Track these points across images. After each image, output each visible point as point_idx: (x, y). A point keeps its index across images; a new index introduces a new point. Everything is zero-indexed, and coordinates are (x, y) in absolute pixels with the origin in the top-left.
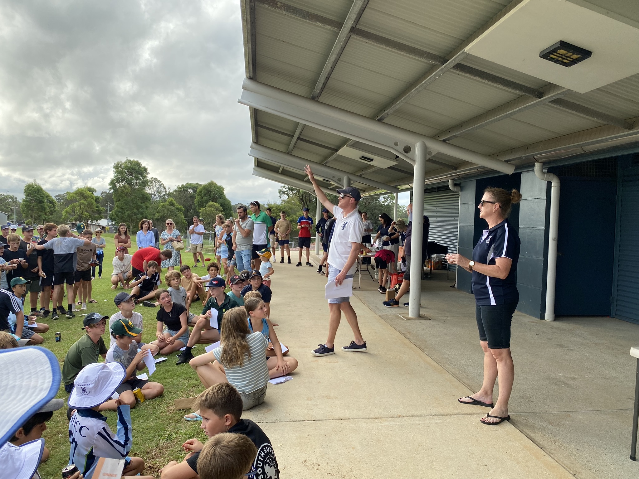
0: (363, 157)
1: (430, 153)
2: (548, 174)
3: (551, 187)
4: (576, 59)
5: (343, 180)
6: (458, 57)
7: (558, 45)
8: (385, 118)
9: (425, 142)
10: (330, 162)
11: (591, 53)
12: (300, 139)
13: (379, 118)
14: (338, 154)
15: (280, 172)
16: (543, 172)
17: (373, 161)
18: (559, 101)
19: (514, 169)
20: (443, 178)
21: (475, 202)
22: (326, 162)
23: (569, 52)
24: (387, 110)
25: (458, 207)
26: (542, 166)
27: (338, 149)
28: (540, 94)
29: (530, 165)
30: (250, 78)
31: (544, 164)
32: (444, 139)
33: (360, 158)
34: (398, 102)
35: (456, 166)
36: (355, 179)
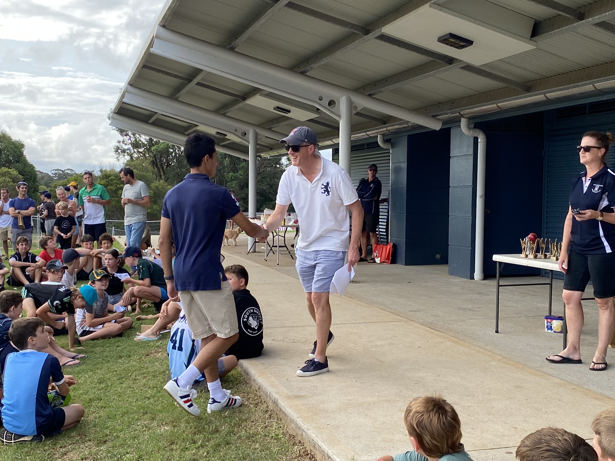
0: (278, 108)
1: (356, 107)
2: (474, 129)
3: (478, 143)
4: (463, 45)
5: (249, 134)
6: (376, 33)
7: (448, 36)
8: (309, 71)
9: (350, 96)
10: (233, 112)
11: (473, 42)
12: (198, 84)
13: (302, 70)
14: (246, 102)
15: (150, 121)
16: (469, 128)
17: (290, 112)
18: (469, 68)
19: (442, 125)
20: (371, 133)
21: (407, 161)
22: (226, 111)
23: (457, 41)
24: (312, 64)
25: (390, 166)
26: (468, 122)
27: (246, 97)
28: (450, 61)
29: (457, 121)
30: (164, 26)
31: (469, 120)
32: (369, 93)
33: (274, 109)
34: (323, 59)
35: (385, 120)
36: (263, 133)
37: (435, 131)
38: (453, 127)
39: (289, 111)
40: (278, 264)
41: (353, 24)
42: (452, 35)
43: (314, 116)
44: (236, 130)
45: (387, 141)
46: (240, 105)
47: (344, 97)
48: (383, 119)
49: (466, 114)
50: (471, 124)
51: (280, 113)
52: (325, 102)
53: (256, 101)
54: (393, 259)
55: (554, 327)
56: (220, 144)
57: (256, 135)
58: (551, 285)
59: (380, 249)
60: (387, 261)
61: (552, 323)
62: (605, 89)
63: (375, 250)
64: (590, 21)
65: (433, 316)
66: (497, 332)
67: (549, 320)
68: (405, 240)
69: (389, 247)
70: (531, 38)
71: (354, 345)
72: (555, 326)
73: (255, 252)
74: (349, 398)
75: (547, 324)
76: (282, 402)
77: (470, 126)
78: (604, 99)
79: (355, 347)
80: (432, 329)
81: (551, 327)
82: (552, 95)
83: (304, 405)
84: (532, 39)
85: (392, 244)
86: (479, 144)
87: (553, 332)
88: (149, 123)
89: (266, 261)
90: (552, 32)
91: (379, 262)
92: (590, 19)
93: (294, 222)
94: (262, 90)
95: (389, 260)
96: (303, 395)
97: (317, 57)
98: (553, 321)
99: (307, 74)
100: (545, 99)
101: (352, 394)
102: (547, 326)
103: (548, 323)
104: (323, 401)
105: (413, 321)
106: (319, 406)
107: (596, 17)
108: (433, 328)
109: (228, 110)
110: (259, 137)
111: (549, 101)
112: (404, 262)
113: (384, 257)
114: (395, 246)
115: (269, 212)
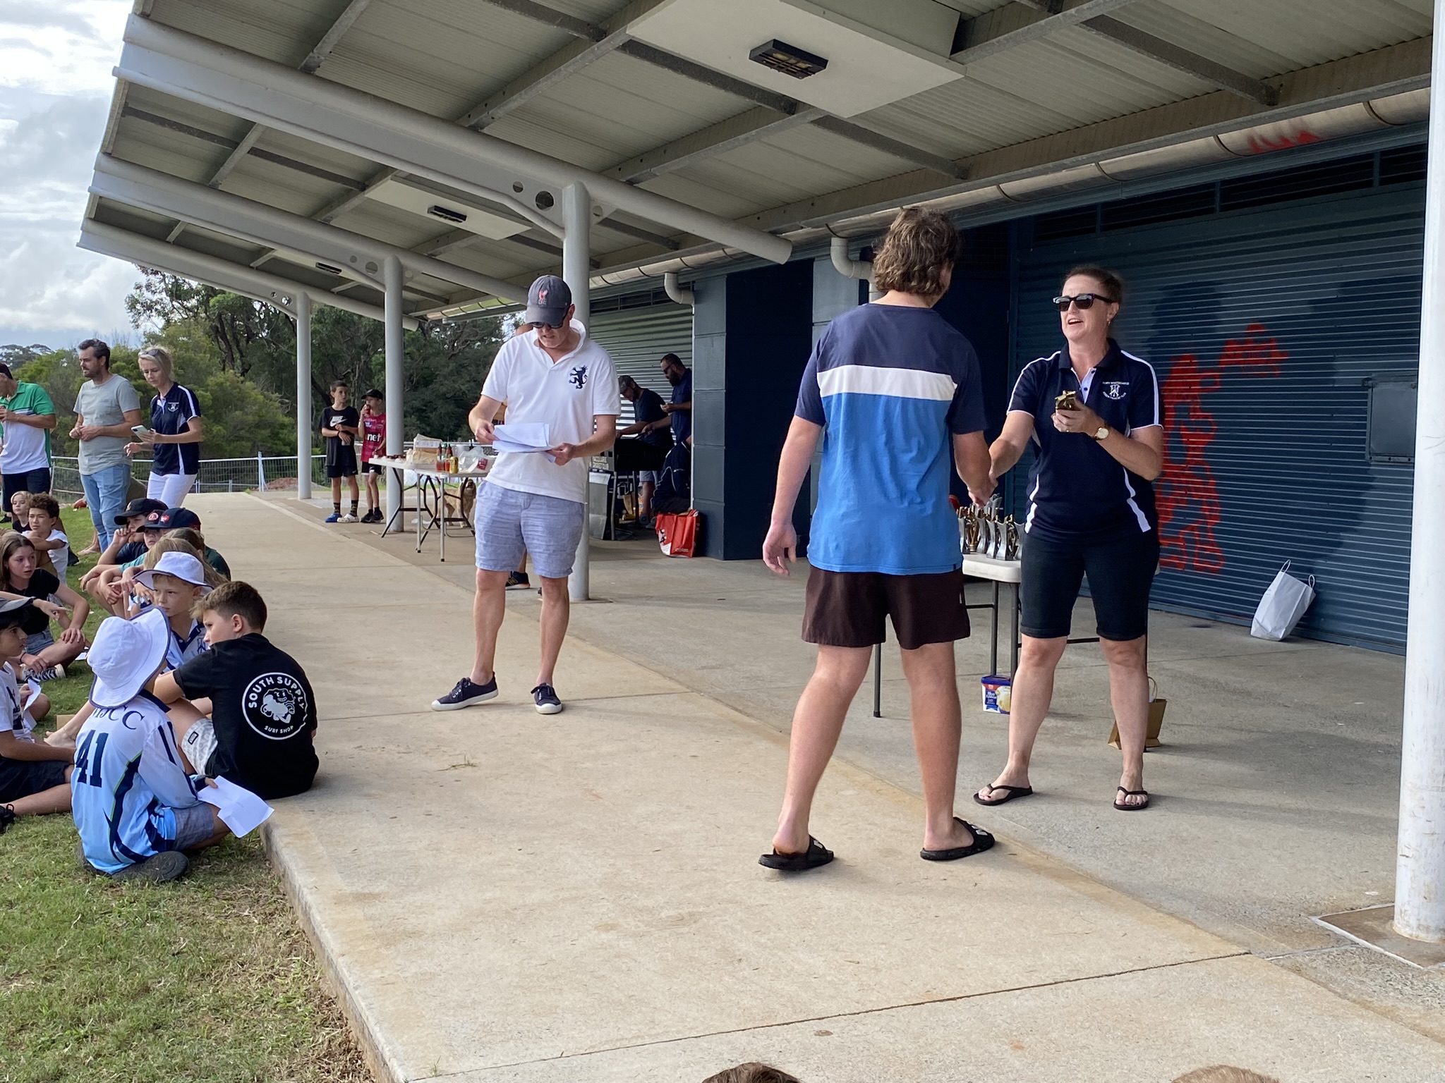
0: (437, 208)
1: (599, 209)
2: (860, 262)
4: (806, 69)
5: (383, 268)
6: (617, 38)
7: (771, 46)
8: (488, 125)
9: (585, 184)
10: (343, 216)
11: (827, 61)
12: (254, 151)
13: (472, 123)
14: (366, 196)
15: (171, 237)
16: (848, 260)
17: (465, 220)
18: (828, 122)
19: (792, 253)
20: (650, 268)
21: (727, 332)
22: (329, 214)
23: (790, 58)
24: (491, 109)
25: (691, 343)
26: (847, 246)
27: (366, 183)
28: (791, 106)
29: (821, 244)
30: (144, 16)
31: (849, 241)
32: (629, 177)
33: (430, 211)
34: (514, 97)
35: (675, 242)
36: (415, 265)
37: (779, 265)
38: (818, 257)
39: (464, 217)
40: (443, 560)
41: (566, 16)
42: (778, 45)
43: (519, 229)
44: (354, 259)
45: (681, 288)
46: (356, 201)
47: (570, 187)
48: (672, 238)
49: (843, 228)
50: (853, 250)
51: (442, 220)
52: (529, 197)
53: (386, 193)
54: (699, 546)
55: (1001, 702)
56: (333, 290)
57: (400, 270)
58: (995, 607)
59: (671, 525)
60: (686, 550)
61: (996, 693)
62: (1123, 173)
63: (659, 526)
64: (1072, 15)
65: (747, 678)
66: (877, 714)
67: (991, 687)
68: (723, 505)
69: (689, 519)
70: (952, 53)
71: (546, 756)
72: (1003, 700)
73: (402, 531)
74: (489, 895)
75: (987, 694)
76: (320, 912)
77: (851, 257)
78: (1123, 196)
79: (546, 760)
80: (737, 710)
81: (995, 701)
82: (1014, 187)
83: (371, 918)
84: (953, 55)
85: (695, 515)
86: (870, 294)
87: (998, 712)
88: (168, 242)
89: (419, 552)
90: (994, 40)
91: (668, 553)
92: (1073, 11)
93: (479, 466)
94: (394, 169)
95: (689, 549)
96: (377, 891)
97: (504, 93)
98: (999, 689)
99: (485, 131)
100: (999, 195)
101: (497, 884)
102: (987, 699)
103: (989, 693)
104: (421, 907)
105: (699, 691)
106: (406, 921)
107: (1085, 6)
108: (740, 708)
109: (333, 212)
110: (407, 274)
111: (1008, 201)
112: (721, 552)
113: (679, 542)
114: (703, 519)
115: (424, 444)
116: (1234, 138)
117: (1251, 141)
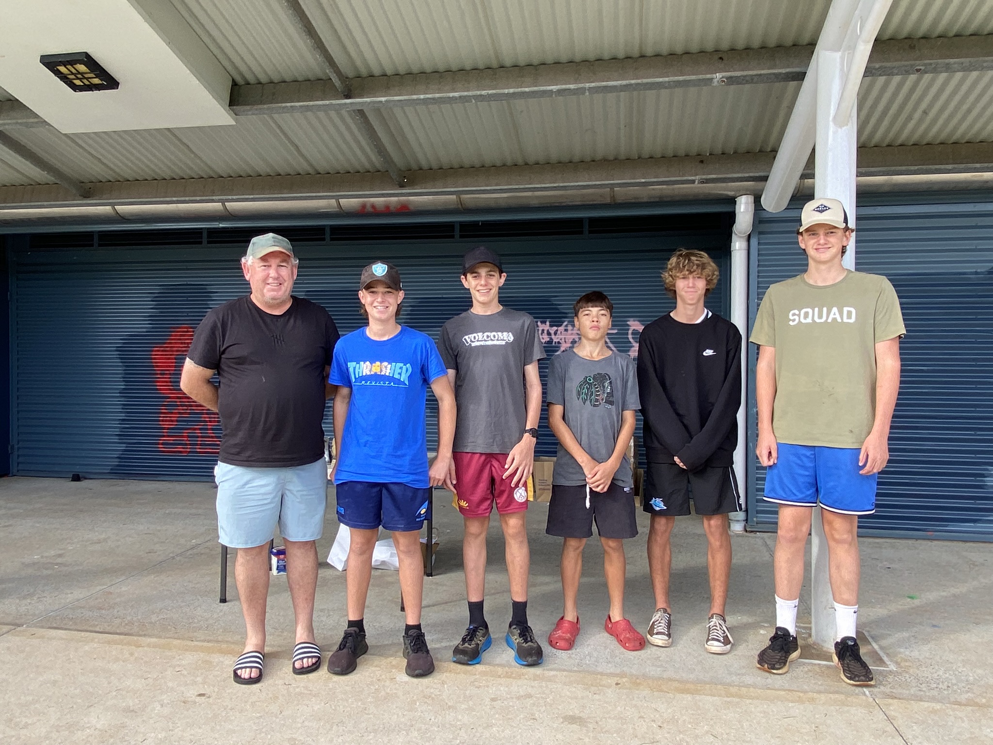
7: (76, 58)
11: (118, 84)
23: (91, 72)
42: (85, 58)
66: (224, 600)
70: (229, 106)
103: (280, 561)
105: (18, 625)
116: (350, 202)
117: (364, 206)
